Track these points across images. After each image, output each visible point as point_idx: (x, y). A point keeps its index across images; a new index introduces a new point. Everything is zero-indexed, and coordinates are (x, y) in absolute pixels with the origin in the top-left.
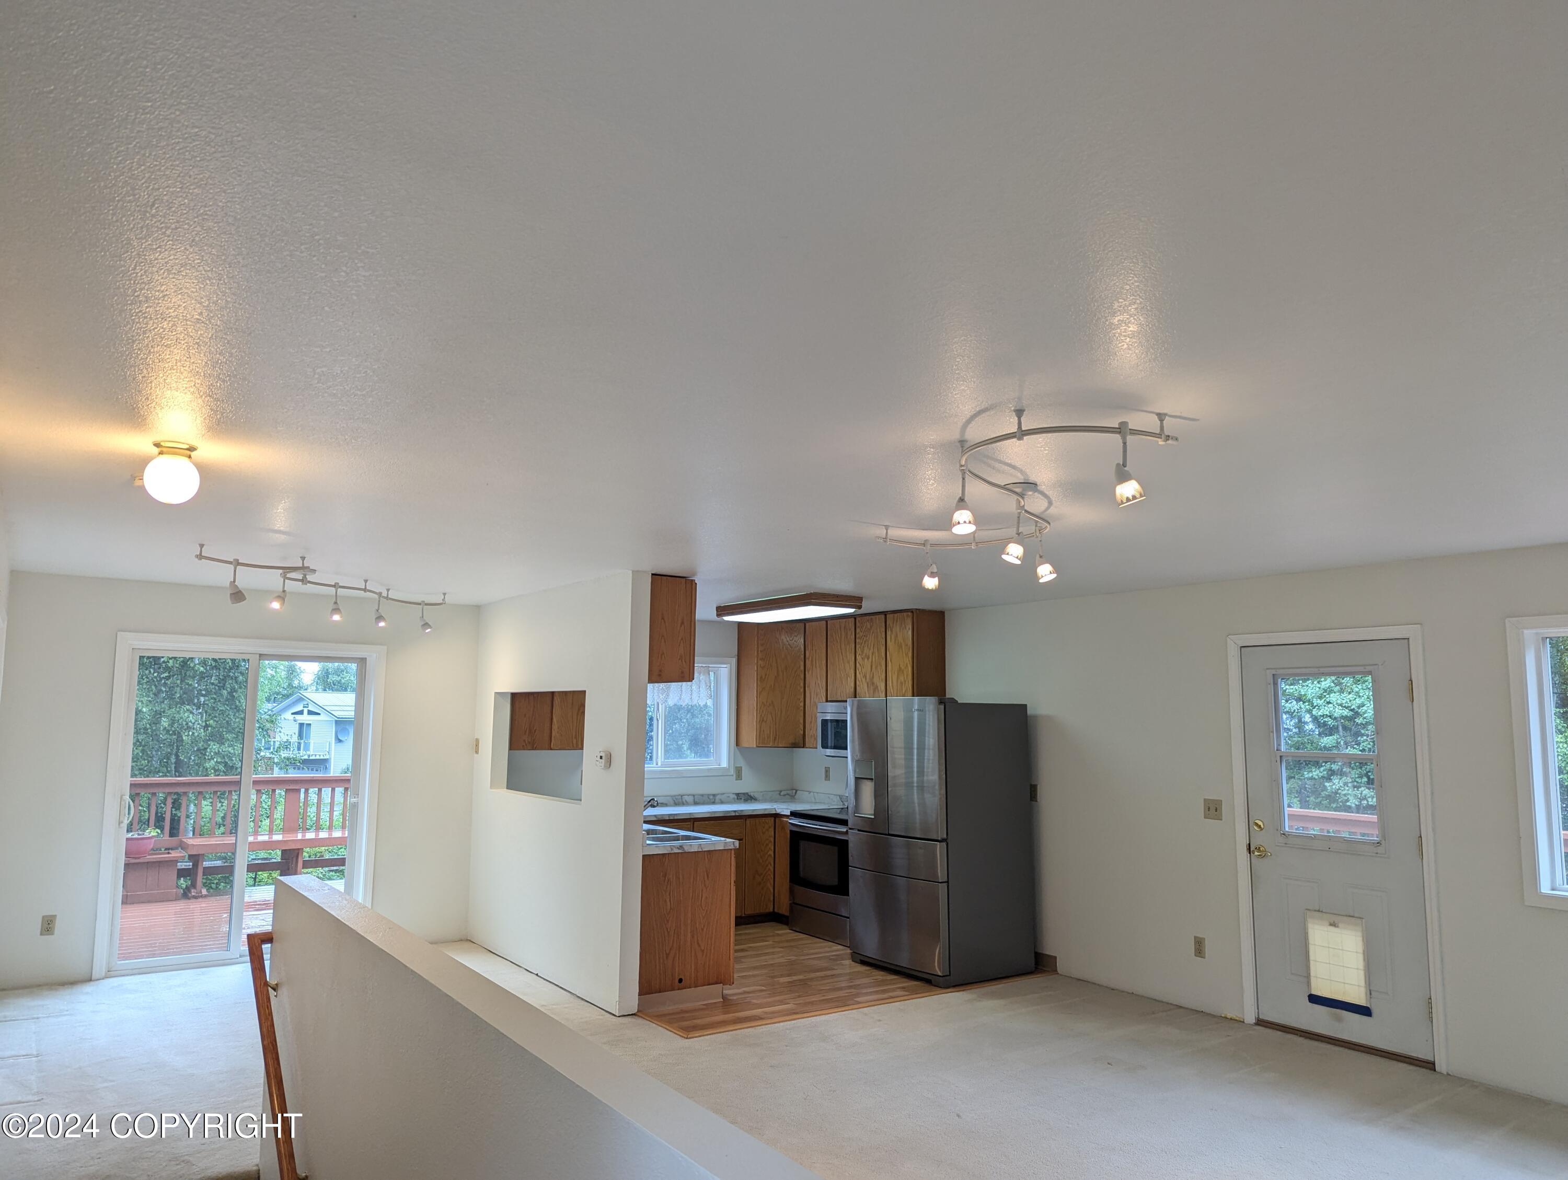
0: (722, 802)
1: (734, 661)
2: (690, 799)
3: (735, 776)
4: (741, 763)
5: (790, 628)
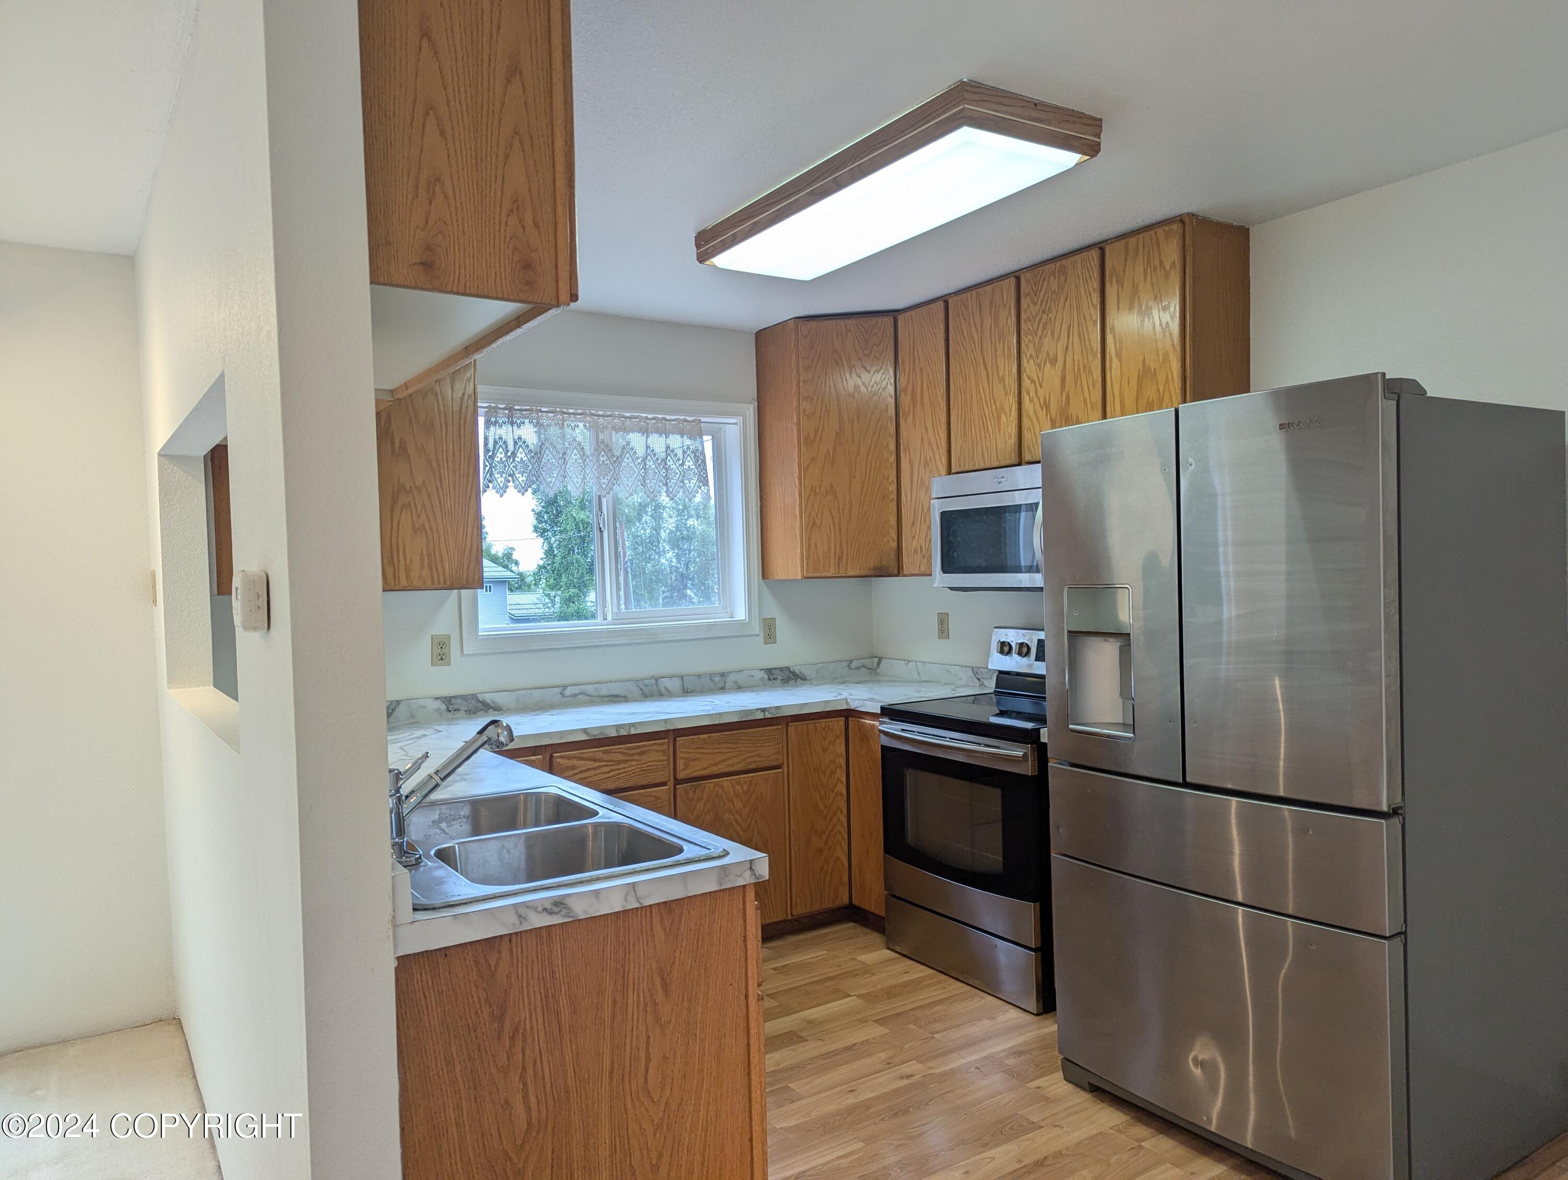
0: (739, 688)
1: (750, 411)
2: (674, 684)
3: (762, 636)
4: (773, 610)
5: (865, 329)
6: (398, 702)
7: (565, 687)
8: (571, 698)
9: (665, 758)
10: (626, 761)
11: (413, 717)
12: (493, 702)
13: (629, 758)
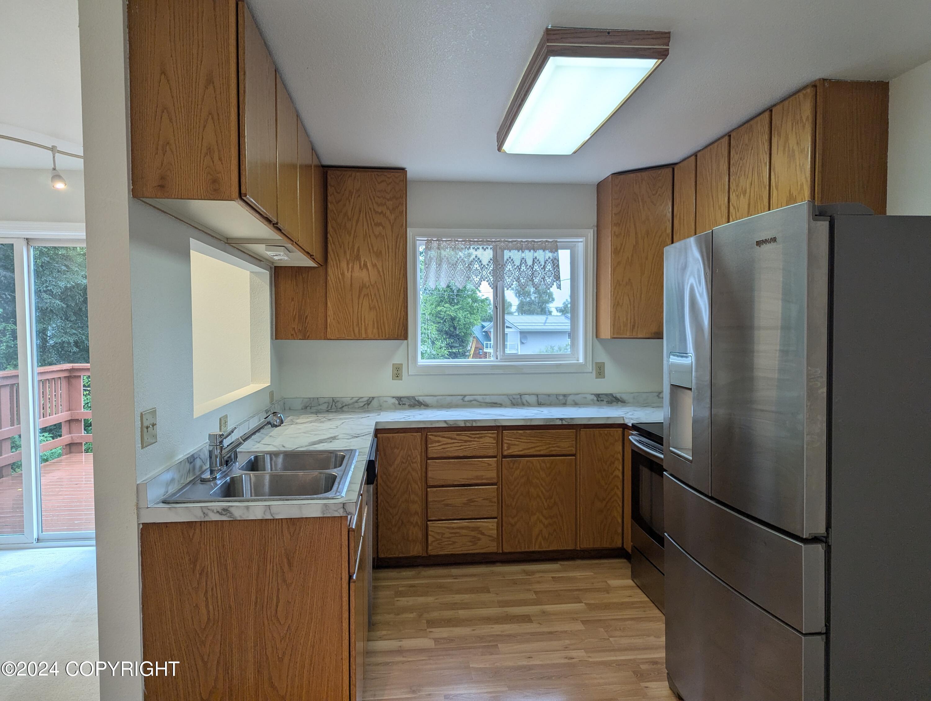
0: (576, 404)
1: (591, 234)
2: (533, 399)
3: (594, 372)
4: (603, 357)
5: (653, 177)
6: (373, 398)
7: (465, 396)
8: (467, 403)
9: (495, 442)
10: (471, 441)
11: (381, 406)
12: (423, 401)
13: (472, 439)
